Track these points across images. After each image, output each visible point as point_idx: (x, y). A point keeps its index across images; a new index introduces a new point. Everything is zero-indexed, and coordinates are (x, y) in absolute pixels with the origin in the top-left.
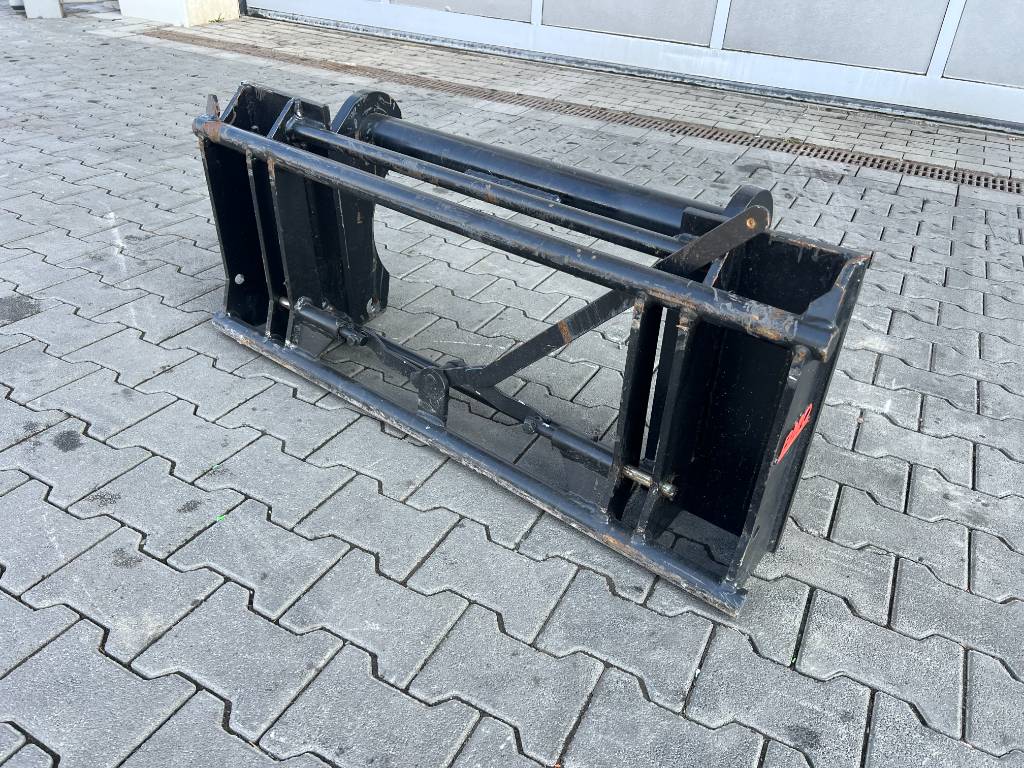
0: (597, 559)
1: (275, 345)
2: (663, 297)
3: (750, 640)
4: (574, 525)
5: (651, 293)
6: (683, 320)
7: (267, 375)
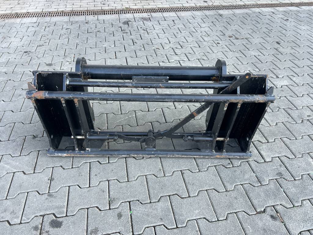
2: (234, 101)
3: (254, 161)
5: (230, 101)
6: (239, 105)
7: (84, 162)
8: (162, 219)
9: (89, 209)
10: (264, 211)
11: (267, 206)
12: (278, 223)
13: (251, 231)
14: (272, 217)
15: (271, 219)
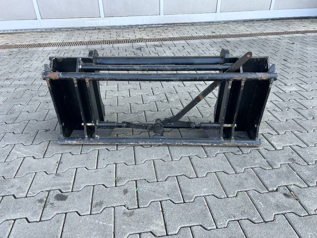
0: (225, 150)
1: (91, 139)
2: (237, 78)
3: (265, 149)
4: (215, 145)
5: (233, 78)
6: (243, 82)
7: (93, 149)
8: (168, 195)
9: (95, 186)
10: (277, 190)
11: (279, 185)
12: (292, 200)
13: (263, 207)
14: (285, 195)
15: (284, 197)
